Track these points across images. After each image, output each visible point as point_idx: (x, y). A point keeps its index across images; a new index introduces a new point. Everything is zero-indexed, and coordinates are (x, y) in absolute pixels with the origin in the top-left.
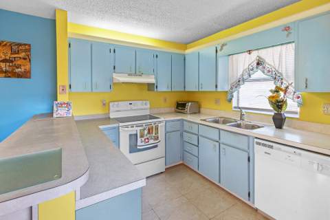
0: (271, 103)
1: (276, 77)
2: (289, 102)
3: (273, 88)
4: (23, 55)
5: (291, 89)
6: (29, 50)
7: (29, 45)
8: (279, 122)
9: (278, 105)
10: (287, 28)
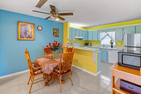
0: (111, 43)
1: (111, 38)
2: (114, 42)
3: (111, 40)
4: (58, 32)
5: (114, 40)
6: (59, 30)
7: (59, 29)
8: (112, 46)
9: (112, 43)
10: (114, 29)
